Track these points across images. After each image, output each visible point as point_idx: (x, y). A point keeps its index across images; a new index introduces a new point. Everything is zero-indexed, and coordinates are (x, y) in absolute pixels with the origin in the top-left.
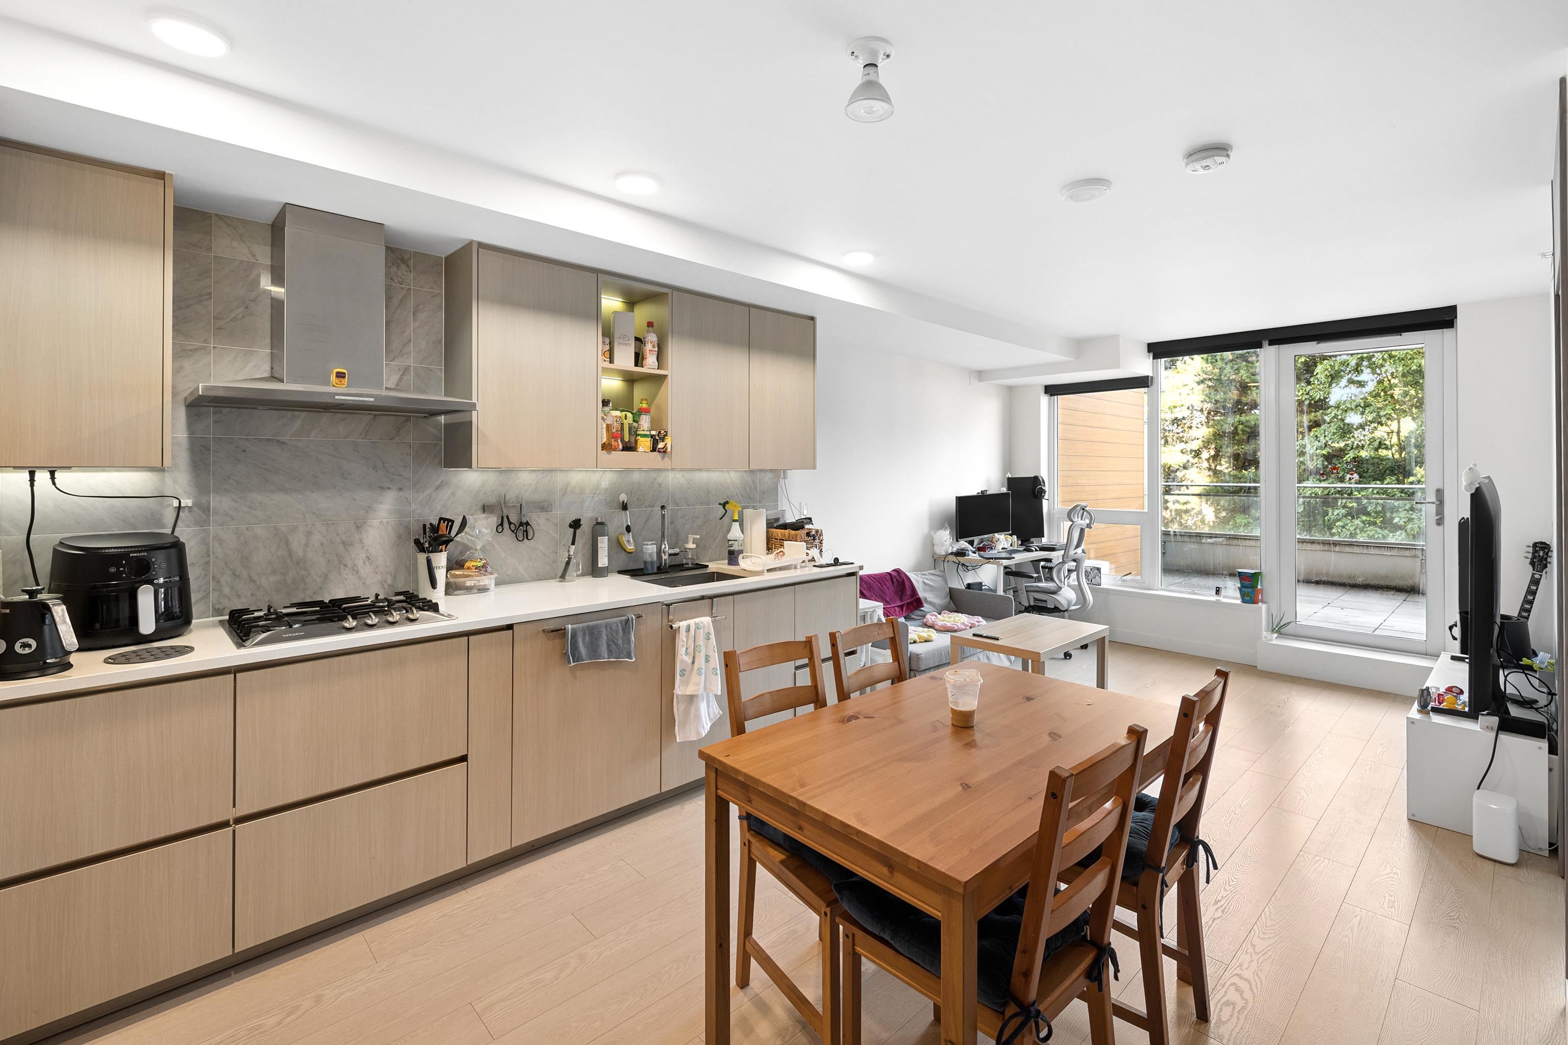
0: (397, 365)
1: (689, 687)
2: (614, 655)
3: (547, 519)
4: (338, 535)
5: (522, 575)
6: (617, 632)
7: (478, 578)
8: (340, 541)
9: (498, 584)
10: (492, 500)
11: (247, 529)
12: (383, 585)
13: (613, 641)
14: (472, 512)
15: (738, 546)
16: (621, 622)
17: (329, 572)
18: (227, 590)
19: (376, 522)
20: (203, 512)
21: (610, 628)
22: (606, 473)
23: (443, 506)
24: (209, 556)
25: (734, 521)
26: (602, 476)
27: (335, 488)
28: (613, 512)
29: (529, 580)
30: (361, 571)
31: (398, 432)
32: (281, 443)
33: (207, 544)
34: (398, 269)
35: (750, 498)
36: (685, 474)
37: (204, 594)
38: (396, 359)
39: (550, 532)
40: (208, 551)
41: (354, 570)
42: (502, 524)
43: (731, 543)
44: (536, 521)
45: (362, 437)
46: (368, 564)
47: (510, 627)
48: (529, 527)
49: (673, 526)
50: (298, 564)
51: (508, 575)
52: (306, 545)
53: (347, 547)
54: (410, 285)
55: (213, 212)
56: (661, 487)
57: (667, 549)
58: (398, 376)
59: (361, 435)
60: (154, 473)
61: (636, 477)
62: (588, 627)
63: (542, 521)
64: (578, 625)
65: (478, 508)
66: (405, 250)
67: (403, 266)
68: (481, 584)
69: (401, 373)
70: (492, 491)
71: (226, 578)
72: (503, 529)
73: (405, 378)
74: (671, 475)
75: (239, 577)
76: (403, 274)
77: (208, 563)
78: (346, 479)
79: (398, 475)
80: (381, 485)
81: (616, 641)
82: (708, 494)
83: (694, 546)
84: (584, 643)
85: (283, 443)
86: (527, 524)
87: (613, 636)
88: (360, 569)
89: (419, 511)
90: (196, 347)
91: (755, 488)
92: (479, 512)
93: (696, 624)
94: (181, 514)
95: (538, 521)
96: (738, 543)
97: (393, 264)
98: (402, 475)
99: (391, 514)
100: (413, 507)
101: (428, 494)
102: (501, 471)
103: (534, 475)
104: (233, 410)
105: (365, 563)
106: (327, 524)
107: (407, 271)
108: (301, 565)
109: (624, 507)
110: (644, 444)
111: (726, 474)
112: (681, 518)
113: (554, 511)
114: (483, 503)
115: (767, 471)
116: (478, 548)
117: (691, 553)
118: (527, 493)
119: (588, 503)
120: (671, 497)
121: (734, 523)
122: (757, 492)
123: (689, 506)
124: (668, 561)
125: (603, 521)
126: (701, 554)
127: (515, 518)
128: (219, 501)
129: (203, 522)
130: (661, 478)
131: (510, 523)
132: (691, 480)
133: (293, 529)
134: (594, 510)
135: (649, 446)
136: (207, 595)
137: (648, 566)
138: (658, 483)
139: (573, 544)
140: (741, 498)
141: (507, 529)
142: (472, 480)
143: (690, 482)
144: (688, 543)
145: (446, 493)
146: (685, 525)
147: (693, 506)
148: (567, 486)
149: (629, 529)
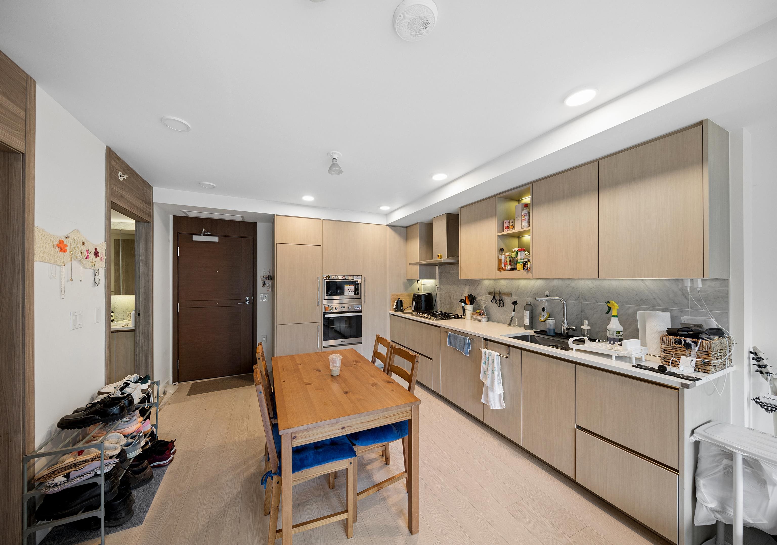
2: (461, 349)
3: (510, 300)
4: (458, 297)
5: (500, 320)
6: (462, 341)
7: (479, 316)
10: (492, 291)
11: (445, 293)
13: (461, 344)
14: (486, 294)
15: (611, 334)
16: (464, 338)
17: (457, 307)
18: (443, 307)
19: (465, 295)
20: (440, 289)
21: (460, 339)
25: (615, 316)
27: (458, 284)
35: (674, 303)
40: (441, 297)
42: (493, 299)
43: (607, 331)
47: (439, 327)
48: (502, 302)
49: (583, 313)
50: (452, 303)
51: (496, 319)
52: (453, 299)
55: (432, 223)
56: (573, 289)
57: (567, 325)
59: (450, 269)
60: (435, 280)
61: (555, 283)
62: (454, 335)
63: (507, 300)
64: (452, 333)
68: (480, 318)
70: (492, 287)
71: (443, 304)
74: (581, 282)
77: (441, 301)
78: (459, 282)
80: (466, 284)
82: (617, 296)
83: (589, 328)
84: (453, 340)
85: (450, 274)
91: (683, 294)
92: (488, 294)
94: (438, 289)
95: (505, 299)
96: (611, 332)
100: (472, 291)
101: (475, 287)
102: (495, 280)
103: (506, 282)
111: (641, 282)
112: (590, 309)
113: (513, 297)
114: (489, 291)
115: (687, 279)
116: (484, 307)
117: (585, 332)
118: (503, 289)
119: (528, 295)
120: (582, 295)
121: (612, 318)
122: (686, 299)
123: (597, 303)
124: (566, 332)
125: (529, 303)
126: (600, 335)
127: (498, 298)
128: (442, 287)
129: (440, 291)
130: (573, 284)
131: (495, 299)
132: (599, 286)
133: (451, 294)
134: (531, 298)
135: (520, 267)
136: (440, 308)
137: (548, 331)
138: (571, 286)
139: (514, 311)
140: (660, 302)
141: (494, 302)
142: (486, 283)
143: (599, 287)
144: (584, 325)
145: (479, 287)
146: (594, 314)
147: (601, 303)
148: (519, 286)
149: (544, 309)
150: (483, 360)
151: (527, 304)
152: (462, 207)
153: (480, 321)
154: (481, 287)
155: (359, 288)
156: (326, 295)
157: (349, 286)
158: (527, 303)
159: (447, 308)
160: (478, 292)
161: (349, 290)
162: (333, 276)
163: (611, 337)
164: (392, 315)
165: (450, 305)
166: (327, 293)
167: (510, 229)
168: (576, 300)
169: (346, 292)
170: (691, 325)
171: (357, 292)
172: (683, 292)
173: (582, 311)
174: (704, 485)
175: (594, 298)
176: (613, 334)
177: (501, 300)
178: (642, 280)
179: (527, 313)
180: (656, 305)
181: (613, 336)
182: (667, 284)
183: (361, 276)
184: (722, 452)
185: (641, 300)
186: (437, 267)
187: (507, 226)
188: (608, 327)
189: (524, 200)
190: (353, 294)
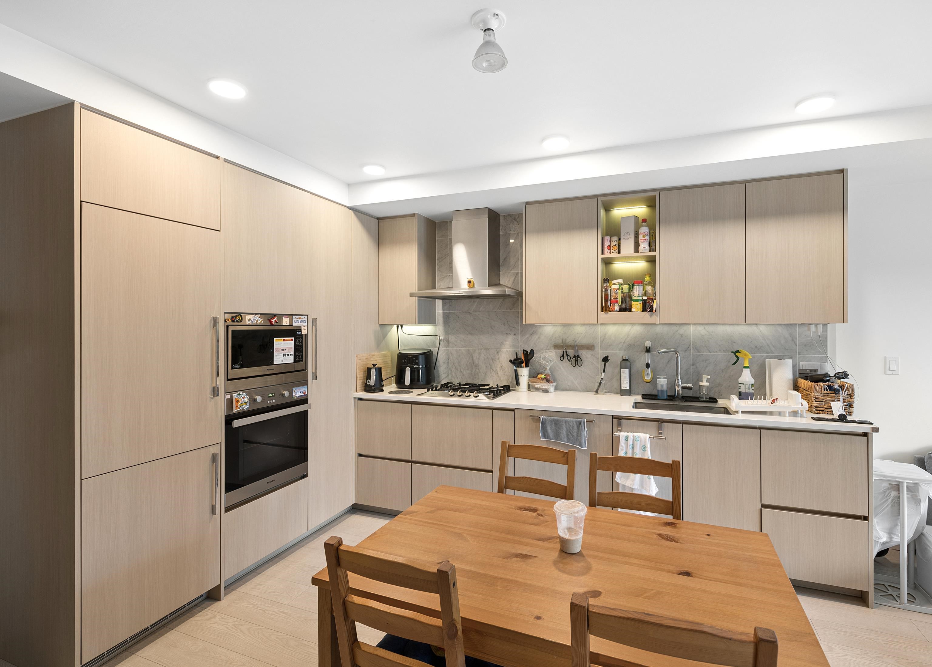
0: (513, 273)
1: (628, 481)
2: (571, 441)
3: (592, 355)
4: (490, 355)
5: (577, 387)
6: (573, 427)
7: (542, 384)
8: (490, 358)
9: (556, 389)
10: (560, 342)
11: (460, 350)
12: (508, 381)
13: (570, 433)
14: (549, 347)
15: (745, 389)
16: (576, 422)
17: (487, 372)
18: (454, 375)
19: (504, 350)
20: (447, 342)
21: (569, 424)
22: (635, 326)
23: (534, 344)
24: (449, 360)
25: (745, 367)
26: (631, 329)
27: (489, 333)
28: (640, 354)
29: (581, 390)
30: (499, 373)
31: (514, 306)
32: (470, 313)
33: (448, 355)
34: (513, 224)
36: (706, 327)
37: (447, 375)
38: (513, 270)
39: (594, 363)
40: (448, 358)
41: (496, 372)
42: (563, 356)
43: (740, 385)
44: (585, 355)
45: (499, 309)
46: (501, 370)
47: (513, 410)
48: (578, 358)
49: (694, 367)
50: (476, 367)
51: (568, 385)
52: (479, 359)
53: (493, 361)
54: (518, 231)
55: (448, 220)
56: (682, 337)
57: (680, 383)
58: (514, 278)
59: (498, 308)
60: (434, 326)
61: (658, 330)
62: (553, 420)
63: (589, 356)
64: (548, 417)
65: (552, 346)
66: (516, 214)
67: (515, 222)
68: (543, 387)
69: (515, 276)
70: (559, 337)
71: (453, 370)
72: (563, 359)
73: (517, 278)
74: (691, 329)
75: (457, 369)
76: (515, 227)
77: (448, 363)
78: (493, 329)
79: (514, 328)
80: (507, 333)
81: (572, 433)
82: (732, 344)
83: (708, 384)
84: (551, 429)
85: (471, 313)
86: (578, 356)
87: (570, 429)
88: (498, 372)
89: (523, 346)
90: (444, 276)
91: (793, 340)
92: (552, 348)
93: (634, 437)
94: (441, 342)
95: (585, 354)
96: (745, 386)
97: (511, 222)
98: (515, 328)
99: (511, 347)
100: (521, 344)
101: (527, 338)
102: (564, 325)
103: (583, 328)
104: (455, 300)
105: (500, 369)
106: (486, 350)
107: (517, 225)
108: (477, 367)
109: (648, 350)
110: (637, 306)
111: (755, 328)
112: (702, 361)
113: (596, 350)
114: (553, 343)
115: (812, 324)
116: (548, 368)
117: (704, 389)
118: (580, 339)
119: (620, 346)
120: (693, 345)
121: (744, 369)
122: (795, 344)
123: (710, 353)
124: (680, 392)
125: (627, 358)
126: (713, 391)
127: (571, 353)
128: (451, 338)
129: (447, 346)
130: (682, 330)
131: (567, 355)
132: (712, 332)
133: (475, 351)
134: (625, 351)
135: (639, 308)
136: (448, 376)
137: (660, 394)
138: (679, 334)
139: (604, 372)
140: (773, 349)
141: (565, 359)
142: (549, 330)
143: (712, 334)
144: (702, 381)
145: (535, 337)
146: (706, 367)
147: (714, 352)
148: (606, 334)
149: (648, 366)
150: (622, 450)
151: (624, 360)
152: (527, 203)
153: (546, 391)
154: (539, 338)
155: (302, 346)
156: (232, 368)
157: (284, 340)
158: (624, 358)
159: (463, 375)
160: (532, 345)
161: (283, 350)
162: (248, 317)
163: (747, 392)
164: (360, 399)
165: (471, 371)
166: (234, 362)
167: (612, 251)
168: (686, 351)
169: (276, 356)
170: (808, 371)
171: (299, 356)
172: (792, 338)
173: (693, 364)
174: (877, 522)
175: (706, 347)
176: (749, 389)
177: (577, 357)
178: (756, 325)
179: (625, 373)
180: (769, 352)
181: (749, 391)
182: (779, 329)
183: (306, 317)
184: (891, 486)
185: (756, 347)
186: (439, 303)
187: (609, 246)
188: (740, 380)
189: (614, 211)
190: (291, 359)
